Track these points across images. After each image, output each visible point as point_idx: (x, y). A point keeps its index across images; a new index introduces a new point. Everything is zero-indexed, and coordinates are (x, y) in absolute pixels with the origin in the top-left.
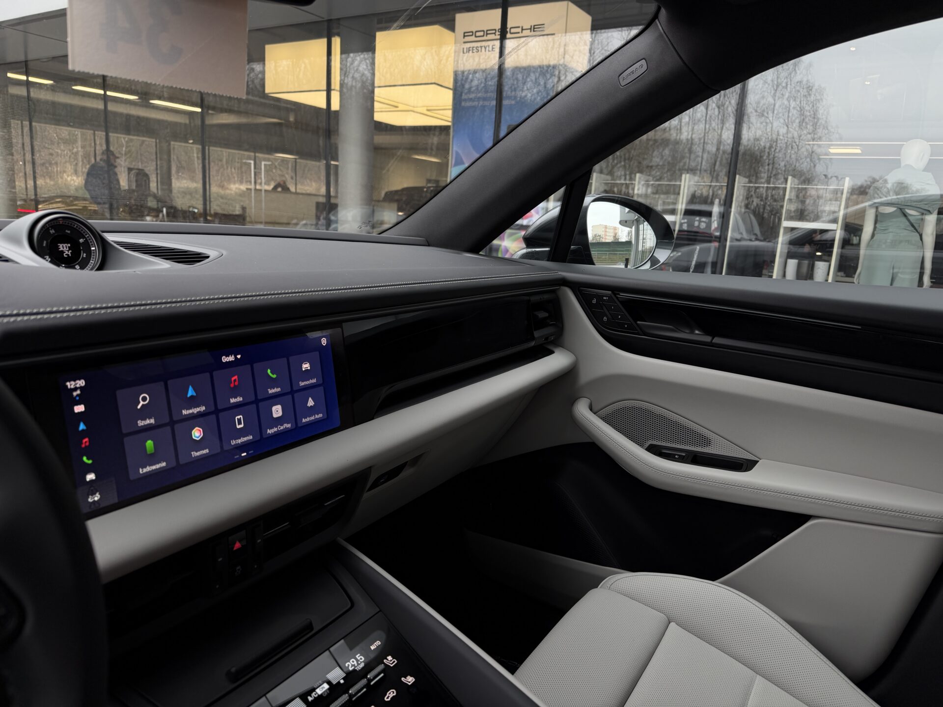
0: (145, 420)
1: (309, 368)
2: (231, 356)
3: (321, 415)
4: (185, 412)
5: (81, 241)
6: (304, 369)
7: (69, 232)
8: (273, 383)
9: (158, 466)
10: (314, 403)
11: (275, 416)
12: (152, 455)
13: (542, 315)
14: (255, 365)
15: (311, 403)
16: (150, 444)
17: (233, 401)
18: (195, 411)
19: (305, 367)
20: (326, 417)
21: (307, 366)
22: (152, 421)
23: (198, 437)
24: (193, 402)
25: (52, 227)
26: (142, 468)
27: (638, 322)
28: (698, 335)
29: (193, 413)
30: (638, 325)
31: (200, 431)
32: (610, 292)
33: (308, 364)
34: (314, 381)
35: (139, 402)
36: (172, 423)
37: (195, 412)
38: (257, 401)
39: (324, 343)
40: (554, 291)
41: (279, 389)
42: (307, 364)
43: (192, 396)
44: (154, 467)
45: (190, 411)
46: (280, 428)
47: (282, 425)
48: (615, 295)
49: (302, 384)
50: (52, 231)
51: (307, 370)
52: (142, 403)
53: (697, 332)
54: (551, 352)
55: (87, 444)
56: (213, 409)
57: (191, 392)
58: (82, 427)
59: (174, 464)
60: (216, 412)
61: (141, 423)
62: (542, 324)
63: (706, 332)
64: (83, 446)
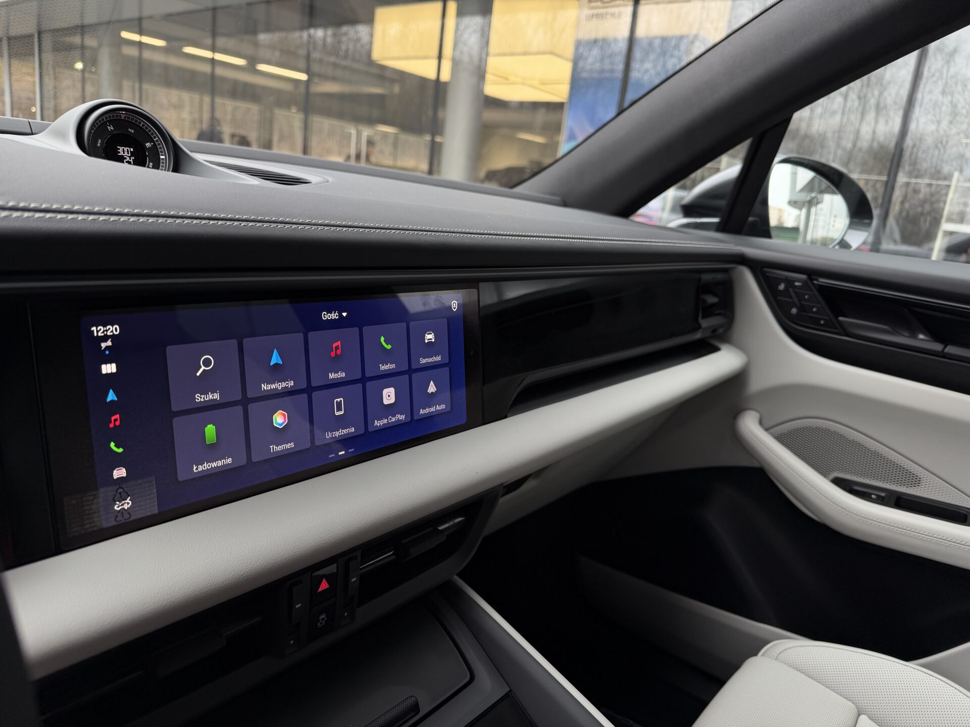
0: (206, 394)
1: (433, 340)
2: (335, 313)
3: (443, 407)
4: (264, 387)
5: (148, 145)
6: (426, 341)
7: (133, 131)
8: (387, 356)
9: (220, 463)
10: (436, 390)
11: (386, 402)
12: (212, 445)
13: (711, 300)
14: (365, 329)
15: (432, 388)
16: (210, 430)
17: (332, 376)
18: (280, 386)
19: (428, 338)
20: (449, 409)
21: (431, 337)
22: (216, 396)
23: (281, 425)
24: (277, 373)
25: (111, 122)
26: (197, 465)
27: (841, 318)
28: (922, 340)
29: (276, 389)
30: (840, 323)
31: (284, 415)
32: (804, 277)
33: (433, 334)
34: (439, 358)
35: (201, 367)
36: (245, 402)
37: (280, 388)
38: (363, 380)
39: (455, 308)
40: (726, 271)
41: (393, 366)
42: (431, 334)
43: (276, 364)
44: (214, 465)
45: (273, 386)
46: (390, 419)
47: (394, 416)
48: (812, 280)
49: (423, 361)
50: (111, 128)
51: (430, 343)
52: (203, 368)
53: (921, 336)
54: (716, 349)
55: (118, 423)
56: (304, 385)
57: (275, 359)
58: (111, 396)
59: (243, 461)
60: (309, 390)
61: (200, 398)
62: (709, 311)
63: (936, 337)
64: (112, 425)
